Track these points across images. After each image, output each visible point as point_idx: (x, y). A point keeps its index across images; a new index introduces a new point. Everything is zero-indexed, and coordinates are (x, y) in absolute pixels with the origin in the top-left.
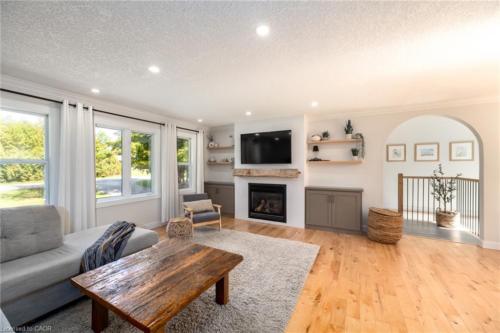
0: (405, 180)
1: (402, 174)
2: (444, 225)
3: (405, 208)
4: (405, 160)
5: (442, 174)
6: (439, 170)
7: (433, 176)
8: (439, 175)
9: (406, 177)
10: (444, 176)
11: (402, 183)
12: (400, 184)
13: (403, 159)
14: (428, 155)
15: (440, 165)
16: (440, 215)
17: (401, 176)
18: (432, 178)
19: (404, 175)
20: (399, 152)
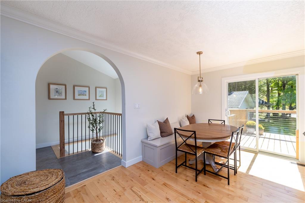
0: (66, 118)
1: (63, 112)
2: (97, 151)
3: (66, 140)
4: (66, 99)
5: (95, 110)
6: (92, 107)
7: (89, 112)
8: (93, 111)
9: (67, 114)
10: (96, 111)
11: (64, 121)
12: (62, 122)
13: (64, 98)
14: (83, 95)
15: (93, 103)
16: (95, 144)
17: (62, 114)
18: (88, 113)
19: (65, 113)
20: (60, 91)
